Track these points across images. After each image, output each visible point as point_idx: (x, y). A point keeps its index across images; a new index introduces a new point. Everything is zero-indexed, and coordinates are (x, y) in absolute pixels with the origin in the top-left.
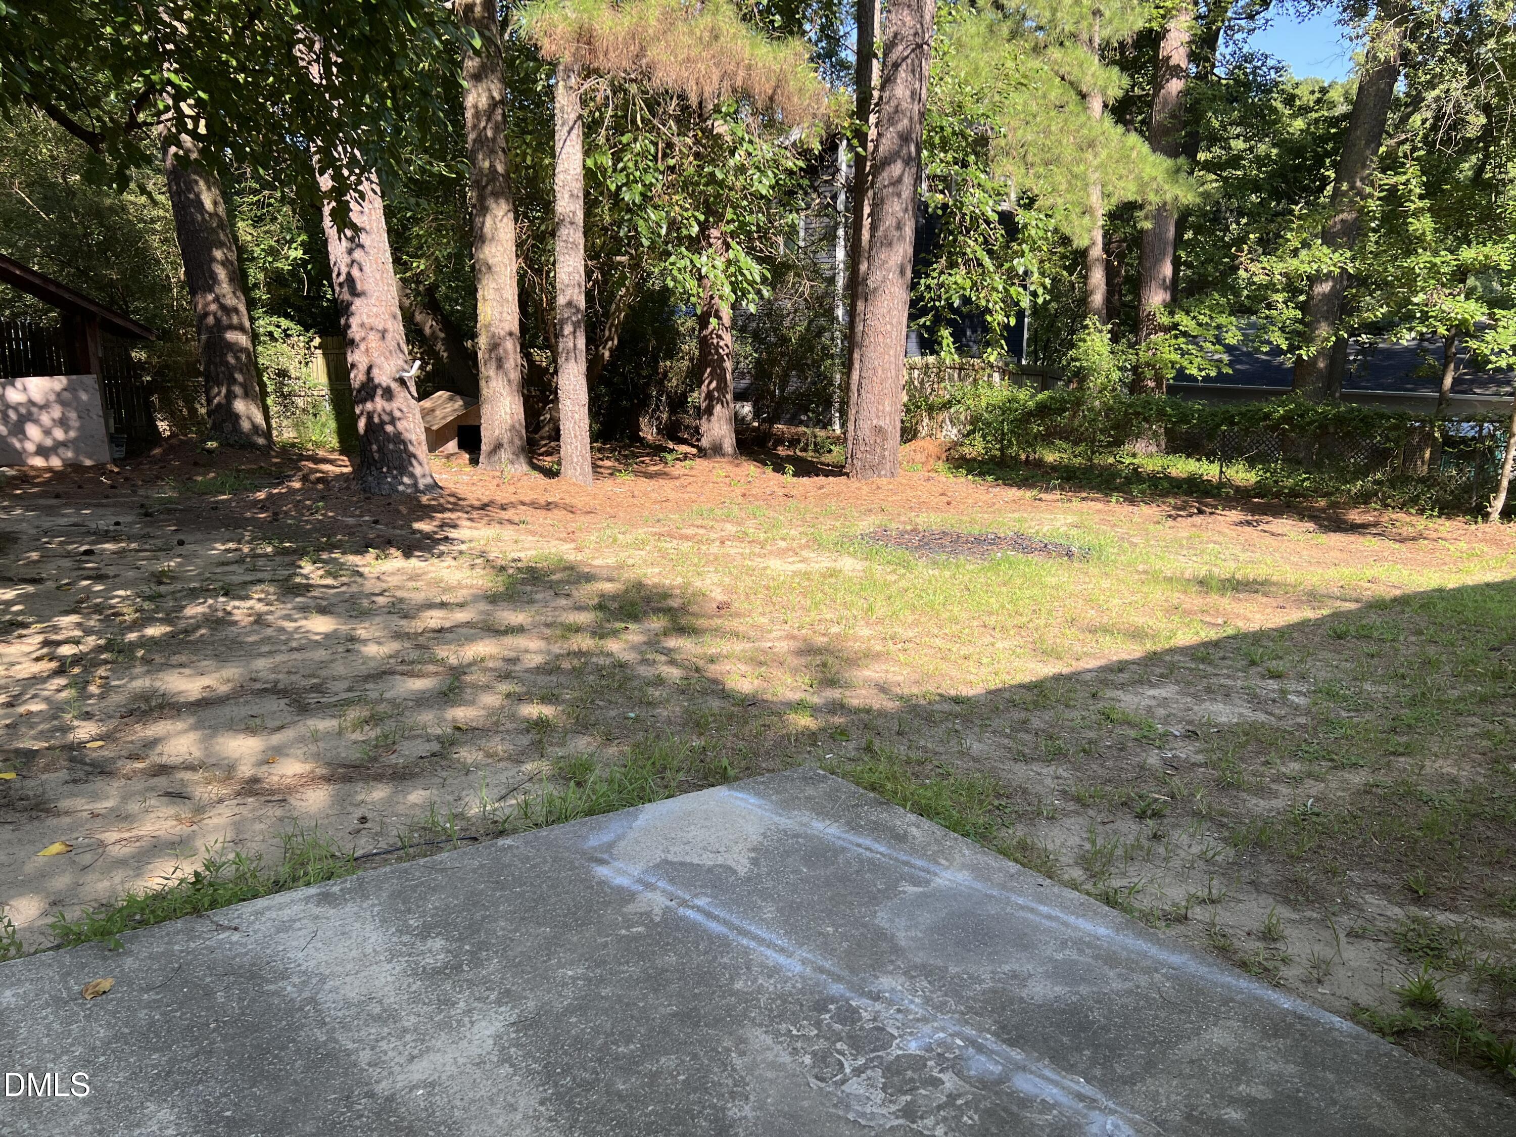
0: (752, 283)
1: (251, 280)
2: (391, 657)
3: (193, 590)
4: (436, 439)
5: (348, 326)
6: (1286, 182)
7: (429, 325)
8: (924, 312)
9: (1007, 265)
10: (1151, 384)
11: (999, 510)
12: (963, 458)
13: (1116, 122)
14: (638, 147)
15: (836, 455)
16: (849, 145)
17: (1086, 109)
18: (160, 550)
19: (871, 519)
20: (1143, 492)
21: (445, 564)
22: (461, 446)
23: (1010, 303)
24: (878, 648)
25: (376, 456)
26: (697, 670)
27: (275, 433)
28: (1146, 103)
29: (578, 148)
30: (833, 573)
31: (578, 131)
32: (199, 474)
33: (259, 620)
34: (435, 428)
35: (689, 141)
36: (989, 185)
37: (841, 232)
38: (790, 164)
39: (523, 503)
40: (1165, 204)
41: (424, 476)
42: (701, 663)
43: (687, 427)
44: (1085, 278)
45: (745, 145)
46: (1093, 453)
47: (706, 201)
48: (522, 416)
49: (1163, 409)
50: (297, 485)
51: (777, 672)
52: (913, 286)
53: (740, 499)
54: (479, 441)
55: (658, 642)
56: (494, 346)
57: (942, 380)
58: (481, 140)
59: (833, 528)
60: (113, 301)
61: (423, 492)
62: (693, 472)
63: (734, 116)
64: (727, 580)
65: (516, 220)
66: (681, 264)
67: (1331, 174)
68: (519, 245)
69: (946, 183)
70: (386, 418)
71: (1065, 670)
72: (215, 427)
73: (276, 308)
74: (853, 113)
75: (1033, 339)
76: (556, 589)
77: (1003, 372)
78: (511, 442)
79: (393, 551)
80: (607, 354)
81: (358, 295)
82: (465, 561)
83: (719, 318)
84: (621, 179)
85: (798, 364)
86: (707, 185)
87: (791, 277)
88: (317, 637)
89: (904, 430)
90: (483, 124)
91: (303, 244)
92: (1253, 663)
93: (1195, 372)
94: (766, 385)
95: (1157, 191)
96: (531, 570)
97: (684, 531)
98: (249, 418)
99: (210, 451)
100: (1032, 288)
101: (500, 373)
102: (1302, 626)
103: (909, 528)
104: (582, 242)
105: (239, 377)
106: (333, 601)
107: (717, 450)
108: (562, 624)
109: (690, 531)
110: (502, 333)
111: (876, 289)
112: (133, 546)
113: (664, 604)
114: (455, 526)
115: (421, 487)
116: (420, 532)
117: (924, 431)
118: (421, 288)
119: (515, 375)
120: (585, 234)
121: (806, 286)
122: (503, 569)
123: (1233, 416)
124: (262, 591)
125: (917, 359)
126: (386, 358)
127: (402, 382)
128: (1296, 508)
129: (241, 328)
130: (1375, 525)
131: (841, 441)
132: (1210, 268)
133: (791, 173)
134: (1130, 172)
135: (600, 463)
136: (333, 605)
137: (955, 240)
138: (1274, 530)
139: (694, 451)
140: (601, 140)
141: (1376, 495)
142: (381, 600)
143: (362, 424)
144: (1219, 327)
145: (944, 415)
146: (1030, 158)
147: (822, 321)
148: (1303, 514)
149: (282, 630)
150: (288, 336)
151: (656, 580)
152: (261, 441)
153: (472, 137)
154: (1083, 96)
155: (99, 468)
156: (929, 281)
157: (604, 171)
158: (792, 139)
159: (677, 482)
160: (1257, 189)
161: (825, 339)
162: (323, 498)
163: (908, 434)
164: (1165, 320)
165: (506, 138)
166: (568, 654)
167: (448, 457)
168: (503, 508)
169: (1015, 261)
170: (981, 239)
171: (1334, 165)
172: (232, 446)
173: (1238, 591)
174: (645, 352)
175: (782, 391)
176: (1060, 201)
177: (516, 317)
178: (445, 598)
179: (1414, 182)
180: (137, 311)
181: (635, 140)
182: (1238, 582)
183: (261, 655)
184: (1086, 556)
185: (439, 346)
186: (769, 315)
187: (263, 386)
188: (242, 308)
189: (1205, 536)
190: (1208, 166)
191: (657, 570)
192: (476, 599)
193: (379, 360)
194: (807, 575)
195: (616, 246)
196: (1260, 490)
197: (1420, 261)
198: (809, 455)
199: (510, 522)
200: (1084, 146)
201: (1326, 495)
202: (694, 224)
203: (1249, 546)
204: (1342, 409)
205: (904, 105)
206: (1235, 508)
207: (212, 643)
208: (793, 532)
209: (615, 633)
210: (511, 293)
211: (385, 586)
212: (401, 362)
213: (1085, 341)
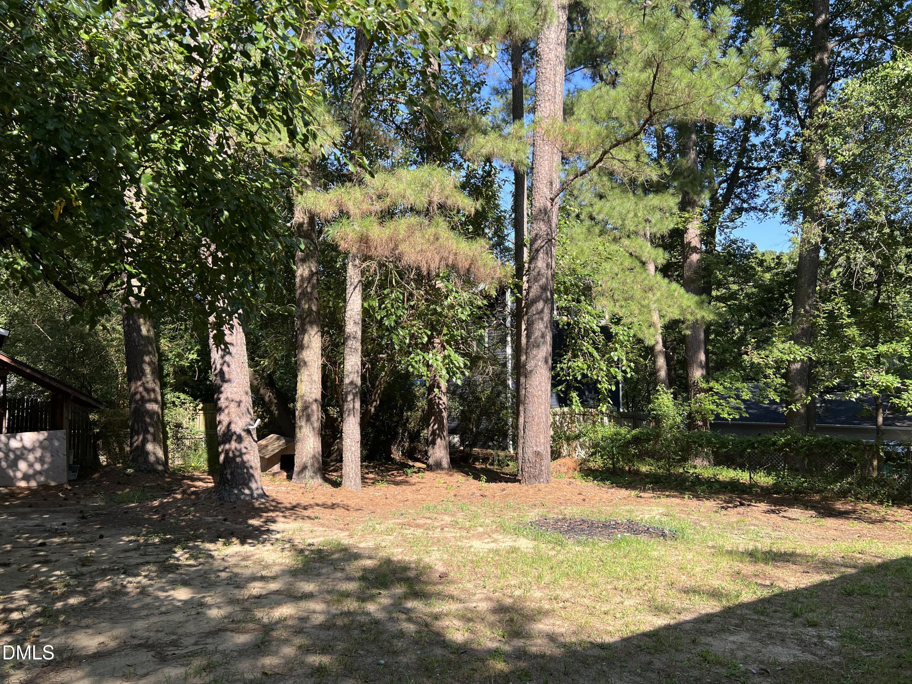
0: (459, 368)
1: (165, 372)
2: (225, 617)
3: (105, 569)
4: (266, 464)
5: (219, 399)
6: (765, 306)
7: (268, 395)
8: (560, 383)
9: (607, 356)
10: (700, 423)
11: (616, 504)
12: (590, 469)
13: (664, 277)
14: (393, 296)
15: (511, 467)
16: (512, 292)
17: (645, 270)
18: (88, 542)
19: (536, 511)
20: (703, 491)
21: (266, 548)
22: (282, 468)
23: (611, 378)
24: (547, 607)
25: (229, 477)
26: (427, 625)
27: (170, 461)
28: (680, 266)
29: (359, 297)
30: (514, 550)
31: (359, 289)
32: (120, 490)
33: (143, 591)
34: (267, 457)
35: (422, 293)
36: (593, 312)
37: (509, 339)
38: (480, 303)
39: (318, 505)
40: (697, 320)
41: (257, 489)
42: (429, 620)
43: (420, 451)
44: (654, 362)
45: (454, 294)
46: (670, 466)
47: (432, 323)
48: (320, 449)
49: (710, 439)
50: (179, 496)
51: (480, 627)
52: (553, 368)
53: (453, 499)
54: (293, 465)
55: (400, 604)
56: (306, 408)
57: (573, 422)
58: (304, 294)
59: (513, 518)
60: (83, 386)
61: (257, 499)
62: (423, 481)
63: (447, 278)
64: (446, 556)
65: (322, 336)
66: (417, 359)
67: (790, 302)
68: (324, 349)
69: (568, 310)
70: (237, 453)
71: (672, 622)
72: (133, 460)
73: (177, 388)
74: (514, 275)
75: (625, 396)
76: (336, 566)
77: (610, 417)
78: (313, 465)
79: (234, 539)
80: (373, 409)
81: (226, 381)
82: (278, 546)
83: (439, 387)
84: (384, 313)
85: (486, 412)
86: (432, 315)
87: (481, 363)
88: (179, 604)
89: (552, 452)
90: (305, 285)
91: (198, 351)
92: (796, 615)
93: (726, 416)
94: (467, 425)
95: (692, 314)
96: (320, 551)
97: (418, 521)
98: (154, 454)
99: (129, 475)
100: (623, 368)
101: (308, 424)
102: (822, 585)
103: (560, 517)
104: (360, 348)
105: (151, 430)
106: (193, 576)
107: (438, 466)
108: (337, 591)
109: (421, 522)
110: (311, 400)
111: (531, 371)
112: (71, 539)
113: (404, 576)
114: (274, 522)
115: (255, 495)
116: (252, 526)
117: (565, 453)
118: (265, 374)
119: (317, 425)
120: (362, 343)
121: (490, 369)
122: (302, 551)
123: (753, 443)
124: (148, 570)
125: (558, 409)
126: (240, 418)
127: (248, 432)
128: (801, 500)
129: (156, 401)
130: (854, 512)
131: (514, 458)
132: (727, 355)
133: (479, 308)
134: (675, 303)
135: (367, 476)
136: (192, 579)
137: (576, 342)
138: (790, 516)
139: (424, 466)
140: (372, 293)
141: (850, 492)
142: (223, 575)
143: (222, 458)
144: (737, 389)
145: (576, 443)
146: (616, 297)
147: (500, 388)
148: (807, 505)
149: (157, 598)
150: (184, 403)
151: (400, 557)
152: (160, 468)
153: (299, 291)
154: (644, 263)
155: (58, 487)
156: (562, 365)
157: (373, 309)
158: (480, 289)
159: (414, 488)
160: (748, 310)
161: (502, 398)
162: (194, 505)
163: (556, 455)
164: (704, 386)
165: (319, 293)
166: (342, 614)
167: (274, 475)
168: (305, 508)
169: (612, 354)
170: (591, 342)
171: (791, 297)
172: (142, 471)
173: (776, 561)
174: (396, 407)
175: (477, 428)
176: (635, 320)
177: (320, 391)
178: (264, 573)
179: (843, 308)
180: (96, 391)
181: (392, 292)
182: (775, 554)
183: (141, 618)
184: (674, 537)
185: (273, 408)
186: (469, 385)
187: (165, 433)
188: (158, 389)
189: (748, 520)
190: (718, 299)
191: (400, 550)
192: (284, 573)
193: (235, 419)
194: (497, 552)
195: (381, 349)
196: (776, 488)
197: (854, 353)
198: (495, 468)
199: (309, 517)
200: (647, 289)
201: (818, 492)
202: (425, 336)
203: (776, 528)
204: (820, 438)
205: (543, 271)
206: (763, 502)
207: (110, 610)
208: (487, 521)
209: (372, 598)
210: (317, 376)
211: (226, 564)
212: (248, 420)
213: (658, 399)
